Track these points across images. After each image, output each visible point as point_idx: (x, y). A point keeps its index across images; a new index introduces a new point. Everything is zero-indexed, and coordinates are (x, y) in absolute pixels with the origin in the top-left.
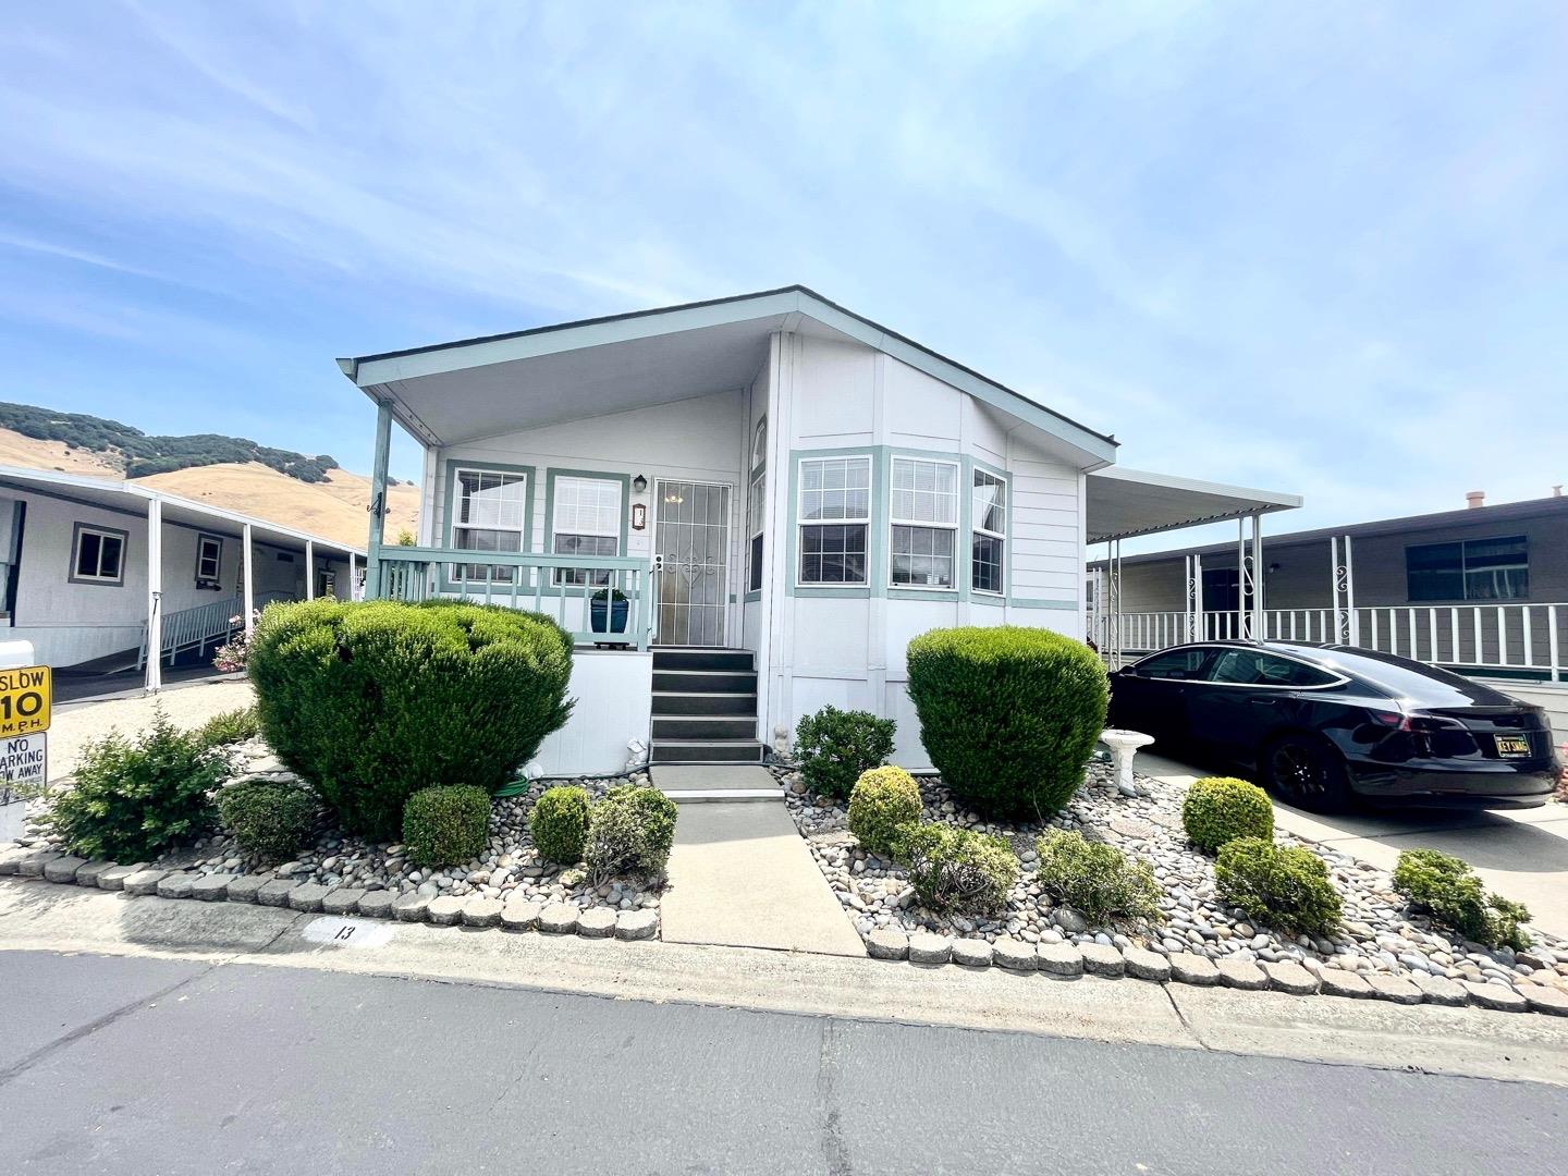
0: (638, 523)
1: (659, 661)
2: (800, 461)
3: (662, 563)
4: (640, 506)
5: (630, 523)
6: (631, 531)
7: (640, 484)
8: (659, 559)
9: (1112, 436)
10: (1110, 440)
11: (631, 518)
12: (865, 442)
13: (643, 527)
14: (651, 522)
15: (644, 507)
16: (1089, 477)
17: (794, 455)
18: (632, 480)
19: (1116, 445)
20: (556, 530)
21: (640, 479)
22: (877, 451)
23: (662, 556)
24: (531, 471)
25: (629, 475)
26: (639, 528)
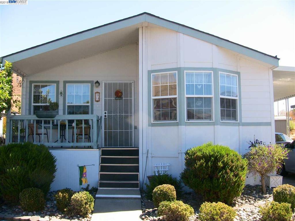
0: (97, 99)
1: (104, 153)
2: (152, 74)
3: (107, 115)
4: (97, 92)
5: (94, 100)
6: (95, 103)
7: (97, 84)
8: (105, 113)
9: (276, 56)
10: (276, 57)
11: (94, 98)
12: (175, 66)
13: (99, 101)
14: (102, 99)
15: (99, 93)
16: (273, 71)
17: (150, 72)
18: (94, 83)
19: (279, 59)
20: (67, 104)
21: (97, 82)
22: (179, 69)
23: (107, 112)
24: (57, 82)
25: (93, 81)
26: (97, 101)
